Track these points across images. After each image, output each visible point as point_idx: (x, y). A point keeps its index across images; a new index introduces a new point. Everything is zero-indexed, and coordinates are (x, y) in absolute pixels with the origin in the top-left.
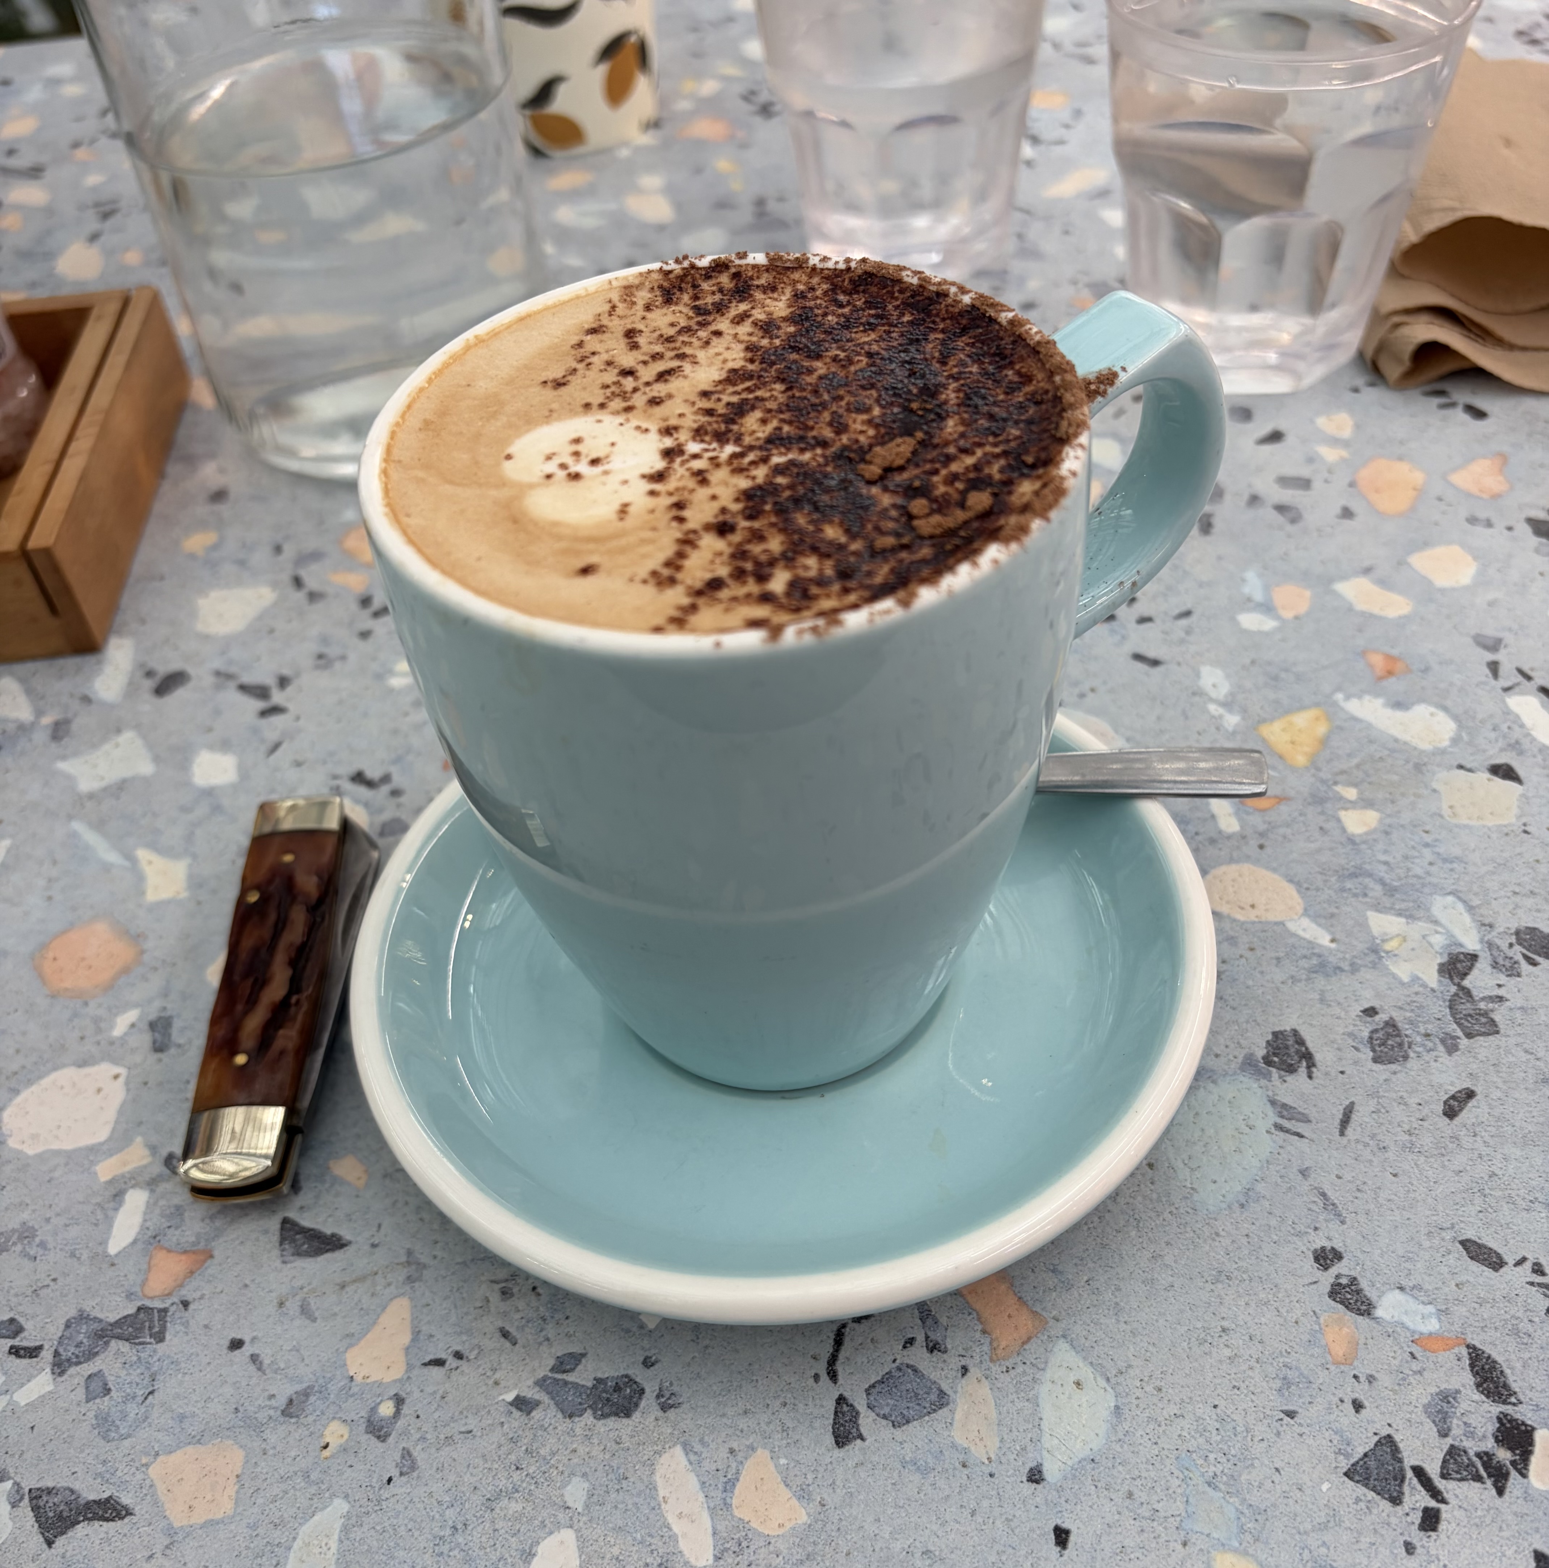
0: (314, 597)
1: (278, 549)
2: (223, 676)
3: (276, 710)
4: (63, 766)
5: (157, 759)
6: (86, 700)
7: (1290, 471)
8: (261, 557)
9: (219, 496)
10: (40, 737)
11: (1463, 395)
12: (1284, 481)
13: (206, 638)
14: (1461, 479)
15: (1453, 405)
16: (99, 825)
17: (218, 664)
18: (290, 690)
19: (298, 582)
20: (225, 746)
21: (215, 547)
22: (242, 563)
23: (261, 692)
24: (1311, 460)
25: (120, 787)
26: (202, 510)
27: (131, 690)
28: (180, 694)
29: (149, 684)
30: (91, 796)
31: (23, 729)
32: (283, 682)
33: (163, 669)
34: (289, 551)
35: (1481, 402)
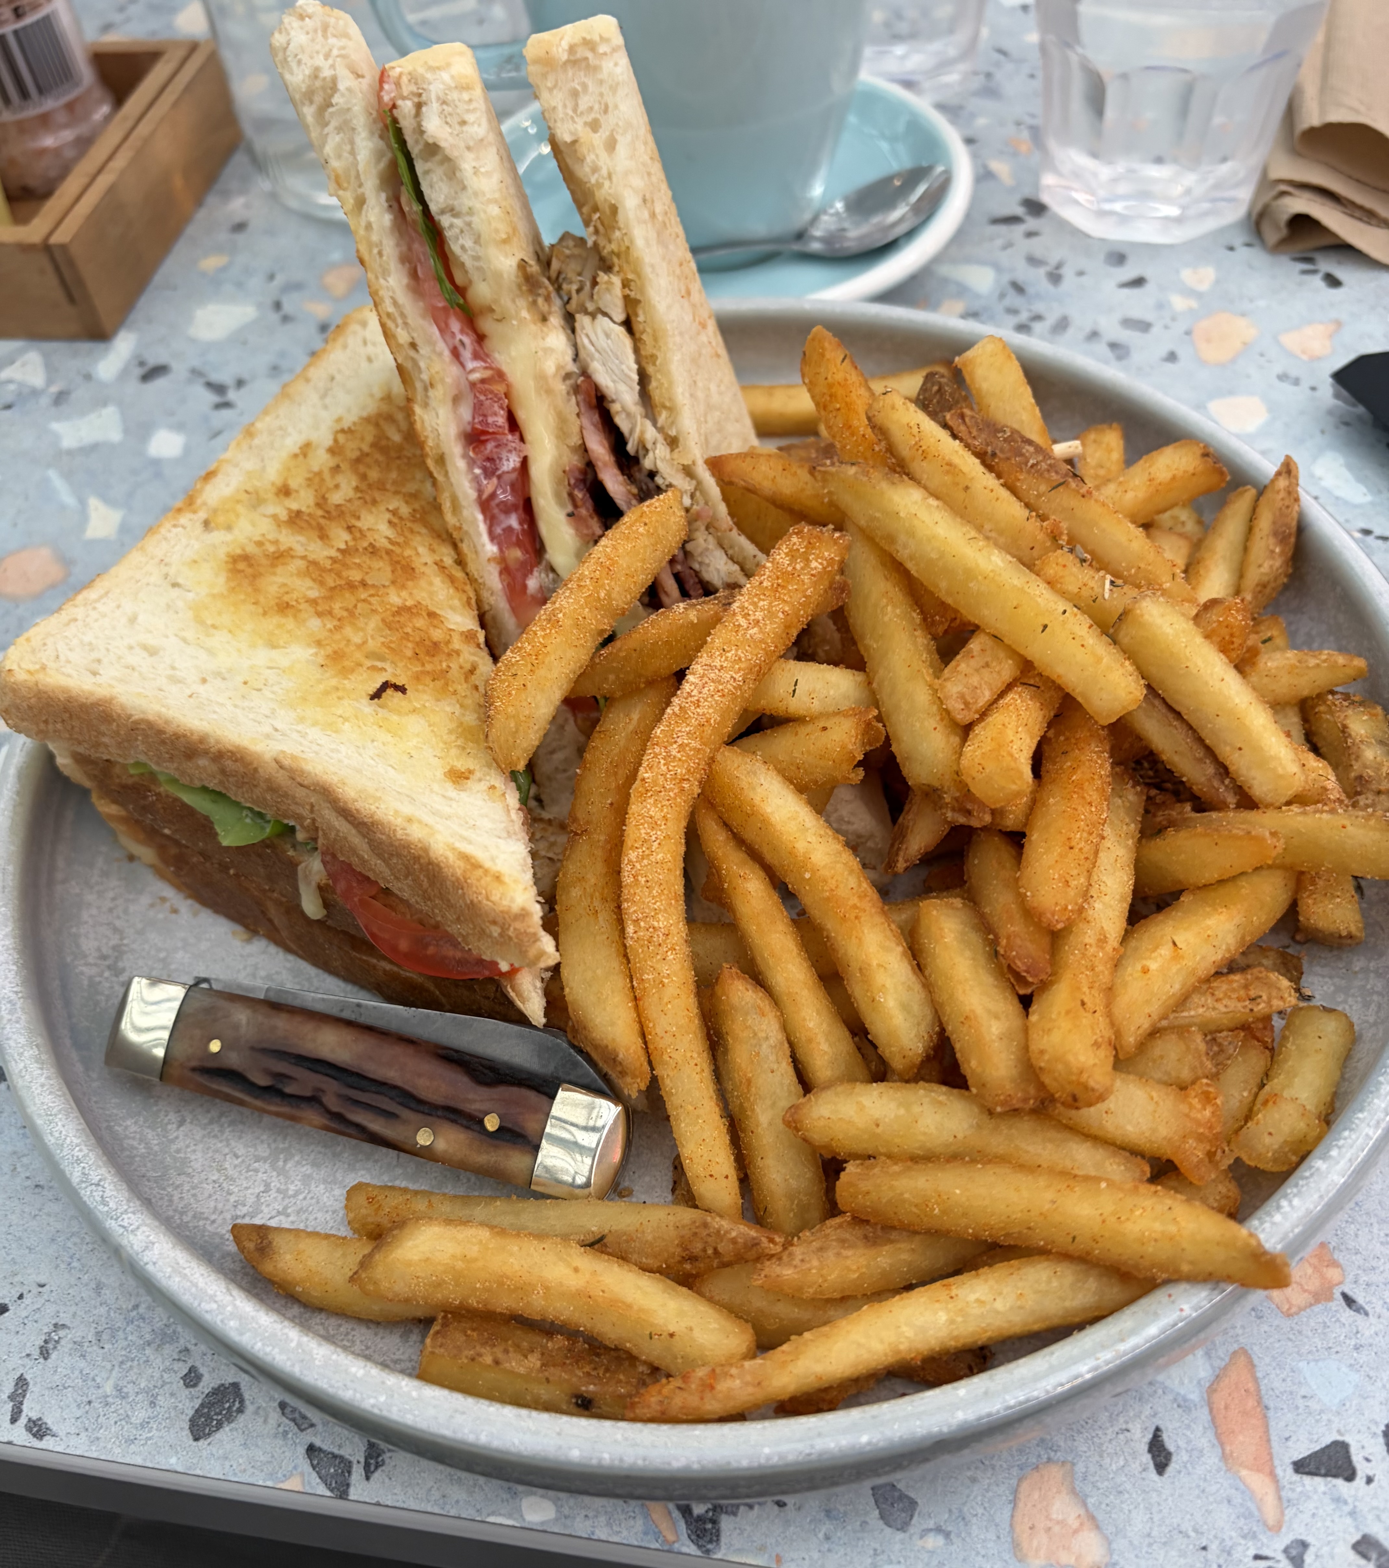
0: (286, 319)
1: (271, 277)
2: (196, 373)
3: (227, 405)
4: (55, 426)
5: (126, 431)
6: (88, 377)
7: (1137, 314)
8: (256, 282)
9: (240, 227)
10: (45, 401)
11: (1326, 265)
12: (1128, 323)
13: (193, 341)
14: (1290, 340)
15: (1314, 272)
16: (67, 476)
17: (196, 363)
18: (244, 391)
19: (278, 306)
20: (179, 427)
21: (224, 269)
22: (239, 285)
23: (219, 389)
24: (1160, 306)
25: (94, 448)
26: (223, 236)
27: (124, 374)
28: (160, 383)
29: (139, 372)
30: (70, 453)
31: (35, 393)
32: (240, 383)
33: (153, 361)
34: (279, 280)
35: (1339, 273)
